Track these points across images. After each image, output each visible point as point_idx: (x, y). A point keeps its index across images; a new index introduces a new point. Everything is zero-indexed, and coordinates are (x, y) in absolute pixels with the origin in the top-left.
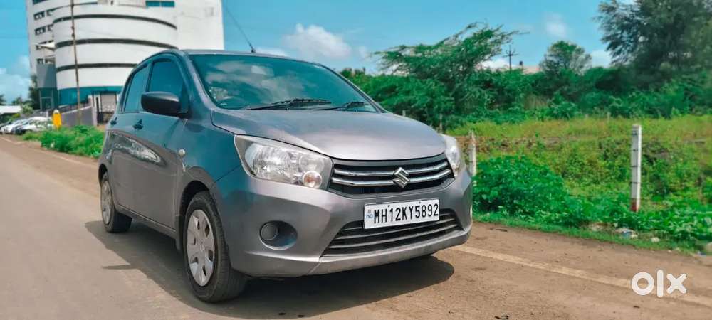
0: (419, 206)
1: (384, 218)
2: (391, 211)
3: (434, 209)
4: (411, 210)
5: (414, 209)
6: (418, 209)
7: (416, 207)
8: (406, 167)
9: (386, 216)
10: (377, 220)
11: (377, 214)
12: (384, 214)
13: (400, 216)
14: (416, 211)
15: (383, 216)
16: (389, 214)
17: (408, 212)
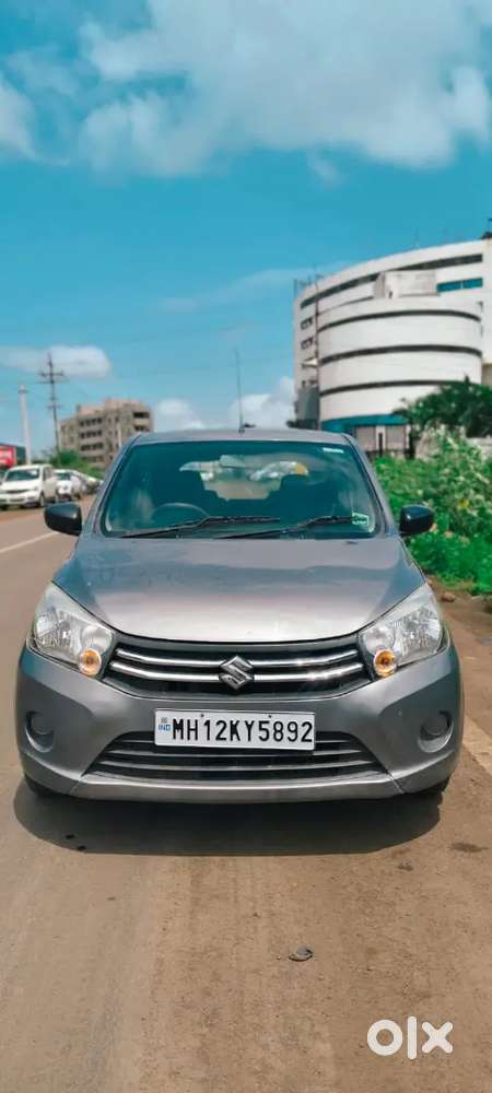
0: (267, 722)
1: (192, 734)
2: (207, 723)
3: (302, 731)
4: (249, 727)
5: (256, 726)
6: (264, 726)
7: (261, 723)
8: (247, 655)
9: (196, 730)
10: (178, 734)
11: (178, 726)
12: (192, 727)
13: (226, 734)
14: (261, 729)
15: (189, 730)
16: (202, 730)
17: (242, 729)
